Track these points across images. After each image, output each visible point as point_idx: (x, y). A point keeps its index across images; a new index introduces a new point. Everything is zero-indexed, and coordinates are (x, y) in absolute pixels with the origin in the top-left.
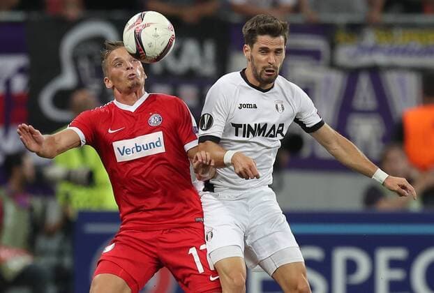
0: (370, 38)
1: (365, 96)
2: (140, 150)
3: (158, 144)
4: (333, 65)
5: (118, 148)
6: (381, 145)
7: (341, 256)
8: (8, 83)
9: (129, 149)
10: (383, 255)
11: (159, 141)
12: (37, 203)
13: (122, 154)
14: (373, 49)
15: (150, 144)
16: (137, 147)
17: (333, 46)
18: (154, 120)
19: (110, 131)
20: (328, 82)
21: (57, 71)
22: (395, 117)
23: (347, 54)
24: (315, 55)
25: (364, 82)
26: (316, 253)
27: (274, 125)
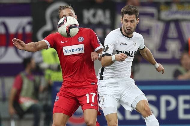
0: (175, 8)
1: (173, 32)
2: (74, 51)
3: (82, 49)
4: (159, 19)
5: (65, 50)
6: (180, 52)
7: (163, 99)
8: (24, 29)
9: (69, 50)
10: (182, 98)
11: (82, 48)
12: (37, 78)
13: (66, 52)
14: (176, 12)
15: (78, 49)
16: (72, 50)
17: (159, 11)
18: (81, 39)
19: (62, 42)
20: (157, 26)
21: (44, 23)
22: (185, 41)
23: (165, 15)
24: (151, 15)
25: (172, 26)
26: (153, 98)
27: (133, 52)
